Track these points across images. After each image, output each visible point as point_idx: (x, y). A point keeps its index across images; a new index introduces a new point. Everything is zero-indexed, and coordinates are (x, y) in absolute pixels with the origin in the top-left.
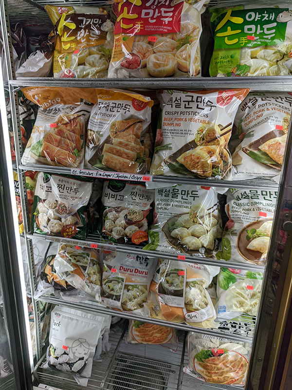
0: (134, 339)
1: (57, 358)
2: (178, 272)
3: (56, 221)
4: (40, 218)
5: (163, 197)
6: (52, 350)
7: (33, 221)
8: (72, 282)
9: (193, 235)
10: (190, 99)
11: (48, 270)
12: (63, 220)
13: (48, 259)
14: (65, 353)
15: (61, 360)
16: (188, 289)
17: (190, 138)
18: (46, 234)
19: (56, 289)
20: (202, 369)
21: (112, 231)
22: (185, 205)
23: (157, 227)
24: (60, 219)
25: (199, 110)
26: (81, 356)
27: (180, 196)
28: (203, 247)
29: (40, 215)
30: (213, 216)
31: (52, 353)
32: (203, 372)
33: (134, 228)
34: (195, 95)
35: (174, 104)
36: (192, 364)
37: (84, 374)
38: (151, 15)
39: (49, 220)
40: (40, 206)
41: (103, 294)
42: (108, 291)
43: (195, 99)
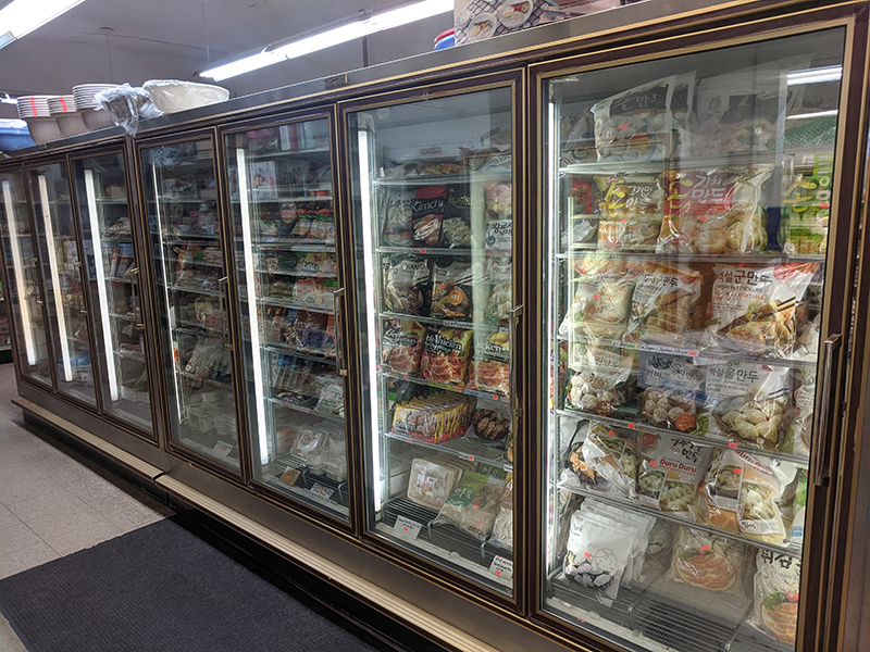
0: (679, 577)
1: (577, 567)
2: (732, 470)
3: (591, 396)
4: (572, 393)
5: (716, 377)
6: (570, 558)
7: (564, 396)
8: (602, 471)
9: (748, 421)
10: (741, 274)
11: (573, 458)
12: (598, 395)
13: (575, 447)
14: (587, 562)
15: (581, 569)
16: (745, 491)
17: (740, 313)
18: (578, 410)
19: (581, 481)
20: (772, 621)
21: (652, 414)
22: (741, 387)
23: (707, 411)
24: (595, 394)
25: (750, 286)
26: (605, 569)
27: (735, 377)
28: (761, 436)
29: (573, 390)
30: (777, 402)
31: (570, 561)
32: (773, 625)
33: (679, 410)
34: (747, 270)
35: (725, 279)
36: (759, 615)
37: (608, 592)
38: (701, 195)
39: (583, 395)
40: (574, 380)
41: (638, 489)
42: (645, 486)
43: (746, 274)
